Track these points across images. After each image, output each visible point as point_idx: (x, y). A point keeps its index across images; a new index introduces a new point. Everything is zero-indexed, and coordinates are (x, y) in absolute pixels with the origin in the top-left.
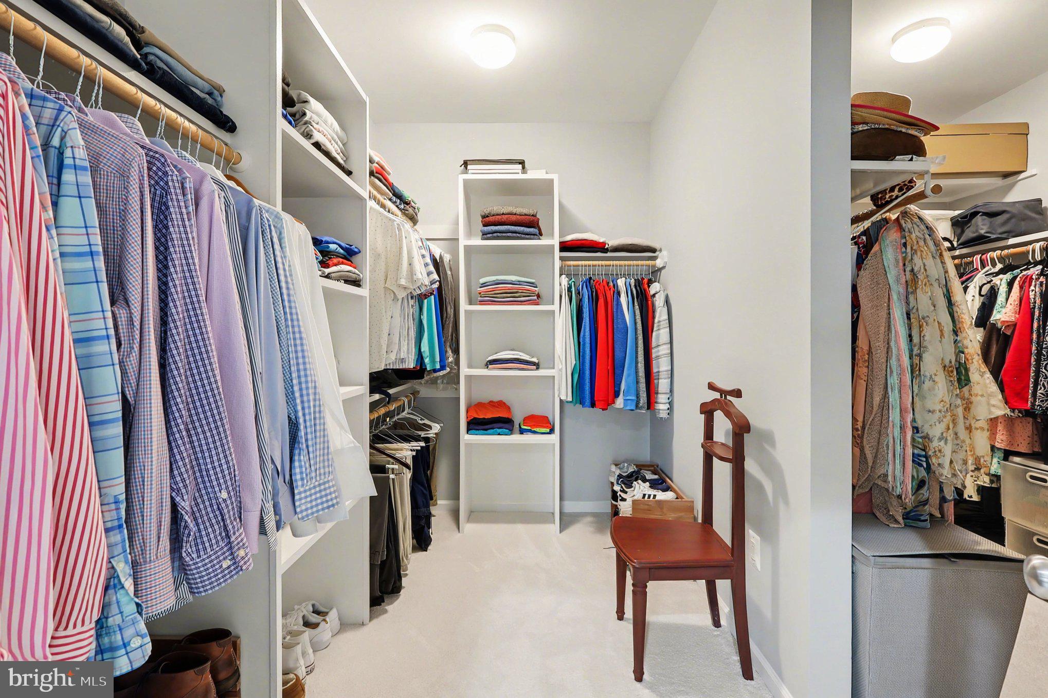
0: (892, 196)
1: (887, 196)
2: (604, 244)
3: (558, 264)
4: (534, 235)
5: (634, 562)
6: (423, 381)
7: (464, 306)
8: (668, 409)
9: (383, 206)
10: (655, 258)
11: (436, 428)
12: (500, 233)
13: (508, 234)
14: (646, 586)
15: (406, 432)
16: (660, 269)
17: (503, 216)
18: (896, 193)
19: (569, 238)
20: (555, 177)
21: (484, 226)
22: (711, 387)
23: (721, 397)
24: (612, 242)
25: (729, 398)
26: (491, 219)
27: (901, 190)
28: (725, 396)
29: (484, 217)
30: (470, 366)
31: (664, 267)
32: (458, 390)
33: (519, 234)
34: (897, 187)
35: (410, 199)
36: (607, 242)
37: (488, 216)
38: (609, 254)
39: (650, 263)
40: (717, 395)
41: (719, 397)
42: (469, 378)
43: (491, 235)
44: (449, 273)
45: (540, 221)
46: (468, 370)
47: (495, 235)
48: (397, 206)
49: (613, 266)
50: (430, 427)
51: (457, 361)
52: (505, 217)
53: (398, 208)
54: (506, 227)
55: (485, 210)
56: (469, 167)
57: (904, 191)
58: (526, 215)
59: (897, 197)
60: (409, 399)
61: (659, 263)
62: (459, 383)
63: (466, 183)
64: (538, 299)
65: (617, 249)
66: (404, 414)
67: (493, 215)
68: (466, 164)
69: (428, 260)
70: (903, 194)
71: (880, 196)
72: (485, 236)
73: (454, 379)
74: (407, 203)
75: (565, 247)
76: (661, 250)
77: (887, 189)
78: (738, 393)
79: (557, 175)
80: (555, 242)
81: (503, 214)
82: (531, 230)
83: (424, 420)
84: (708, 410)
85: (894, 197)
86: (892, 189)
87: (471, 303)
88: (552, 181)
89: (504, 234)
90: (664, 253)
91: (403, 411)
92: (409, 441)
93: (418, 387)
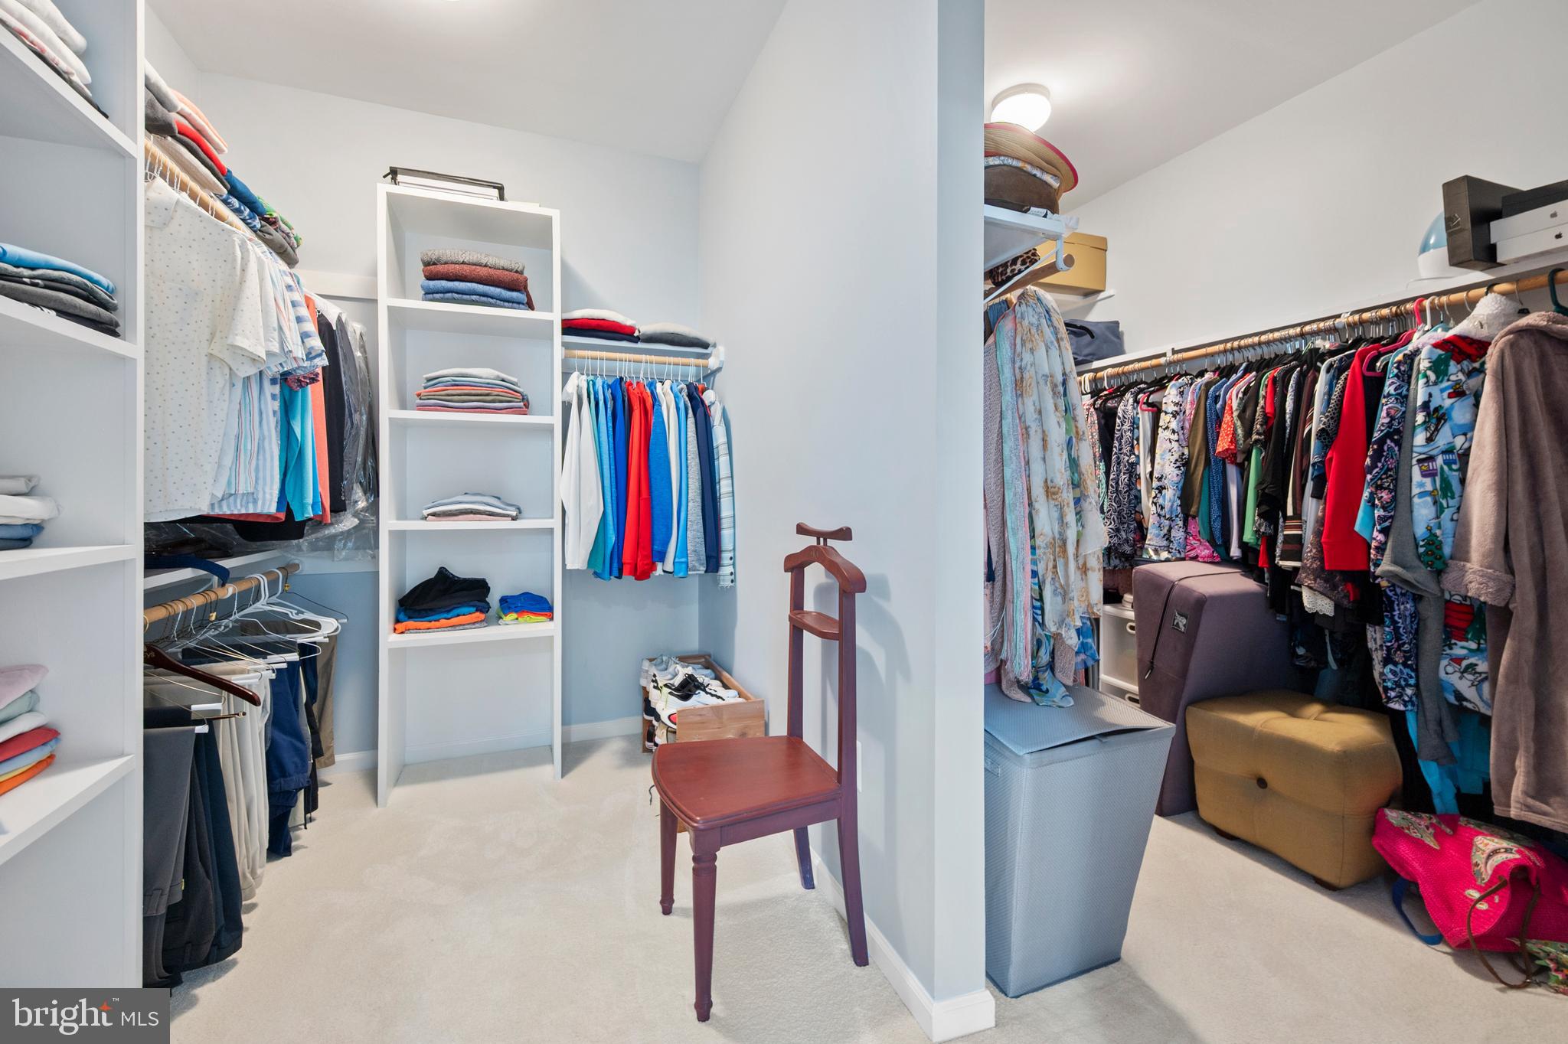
0: (1014, 270)
1: (1009, 270)
2: (632, 329)
3: (559, 352)
4: (519, 303)
5: (696, 822)
6: (303, 542)
7: (387, 411)
8: (732, 574)
9: (204, 205)
10: (706, 356)
11: (329, 625)
12: (457, 293)
13: (474, 297)
14: (715, 858)
15: (261, 638)
16: (714, 373)
17: (465, 267)
18: (1018, 266)
19: (578, 314)
20: (555, 214)
21: (429, 278)
22: (802, 530)
23: (819, 543)
24: (644, 328)
25: (831, 542)
26: (440, 268)
27: (1024, 263)
28: (825, 541)
29: (427, 264)
30: (402, 515)
31: (719, 369)
32: (375, 558)
33: (492, 298)
34: (1020, 259)
35: (275, 215)
36: (637, 327)
37: (434, 264)
38: (640, 345)
39: (701, 362)
40: (812, 541)
41: (815, 544)
42: (399, 537)
43: (442, 295)
44: (358, 354)
45: (528, 281)
46: (395, 521)
47: (449, 295)
48: (244, 220)
49: (646, 362)
50: (318, 625)
51: (374, 508)
52: (467, 268)
53: (247, 224)
54: (469, 284)
55: (430, 254)
56: (400, 178)
57: (1028, 264)
58: (503, 269)
59: (1020, 272)
60: (272, 577)
61: (712, 363)
62: (377, 547)
63: (393, 200)
64: (525, 405)
65: (652, 339)
66: (261, 606)
67: (446, 263)
68: (394, 172)
69: (311, 327)
70: (1026, 268)
71: (1000, 271)
72: (430, 294)
73: (367, 536)
74: (273, 222)
75: (571, 327)
76: (715, 346)
77: (1008, 261)
78: (844, 534)
79: (558, 211)
80: (556, 318)
81: (464, 263)
82: (515, 295)
83: (303, 613)
84: (796, 565)
85: (1016, 272)
86: (1014, 261)
87: (403, 406)
88: (548, 221)
89: (465, 297)
90: (721, 349)
91: (257, 598)
92: (264, 656)
93: (293, 557)
